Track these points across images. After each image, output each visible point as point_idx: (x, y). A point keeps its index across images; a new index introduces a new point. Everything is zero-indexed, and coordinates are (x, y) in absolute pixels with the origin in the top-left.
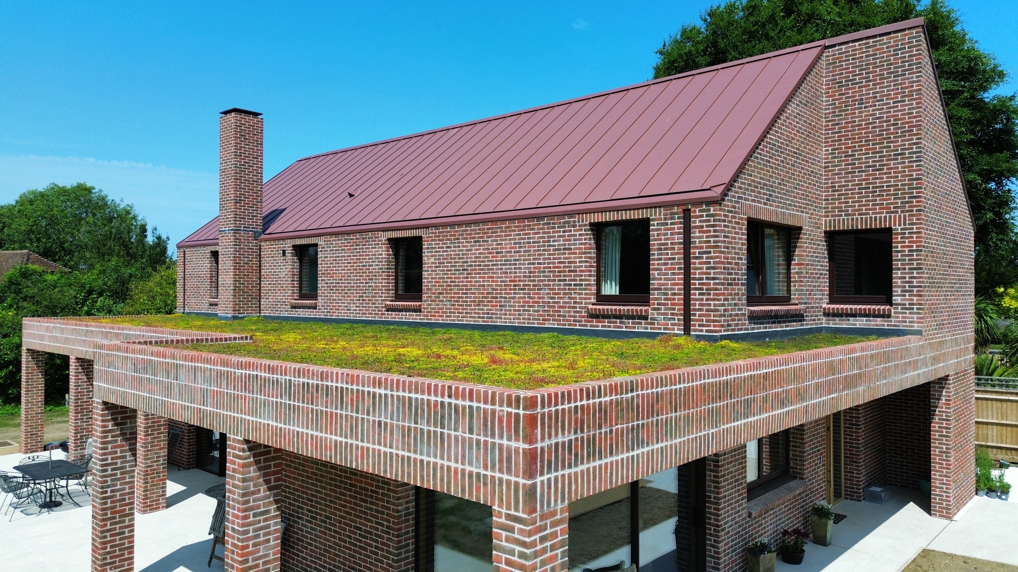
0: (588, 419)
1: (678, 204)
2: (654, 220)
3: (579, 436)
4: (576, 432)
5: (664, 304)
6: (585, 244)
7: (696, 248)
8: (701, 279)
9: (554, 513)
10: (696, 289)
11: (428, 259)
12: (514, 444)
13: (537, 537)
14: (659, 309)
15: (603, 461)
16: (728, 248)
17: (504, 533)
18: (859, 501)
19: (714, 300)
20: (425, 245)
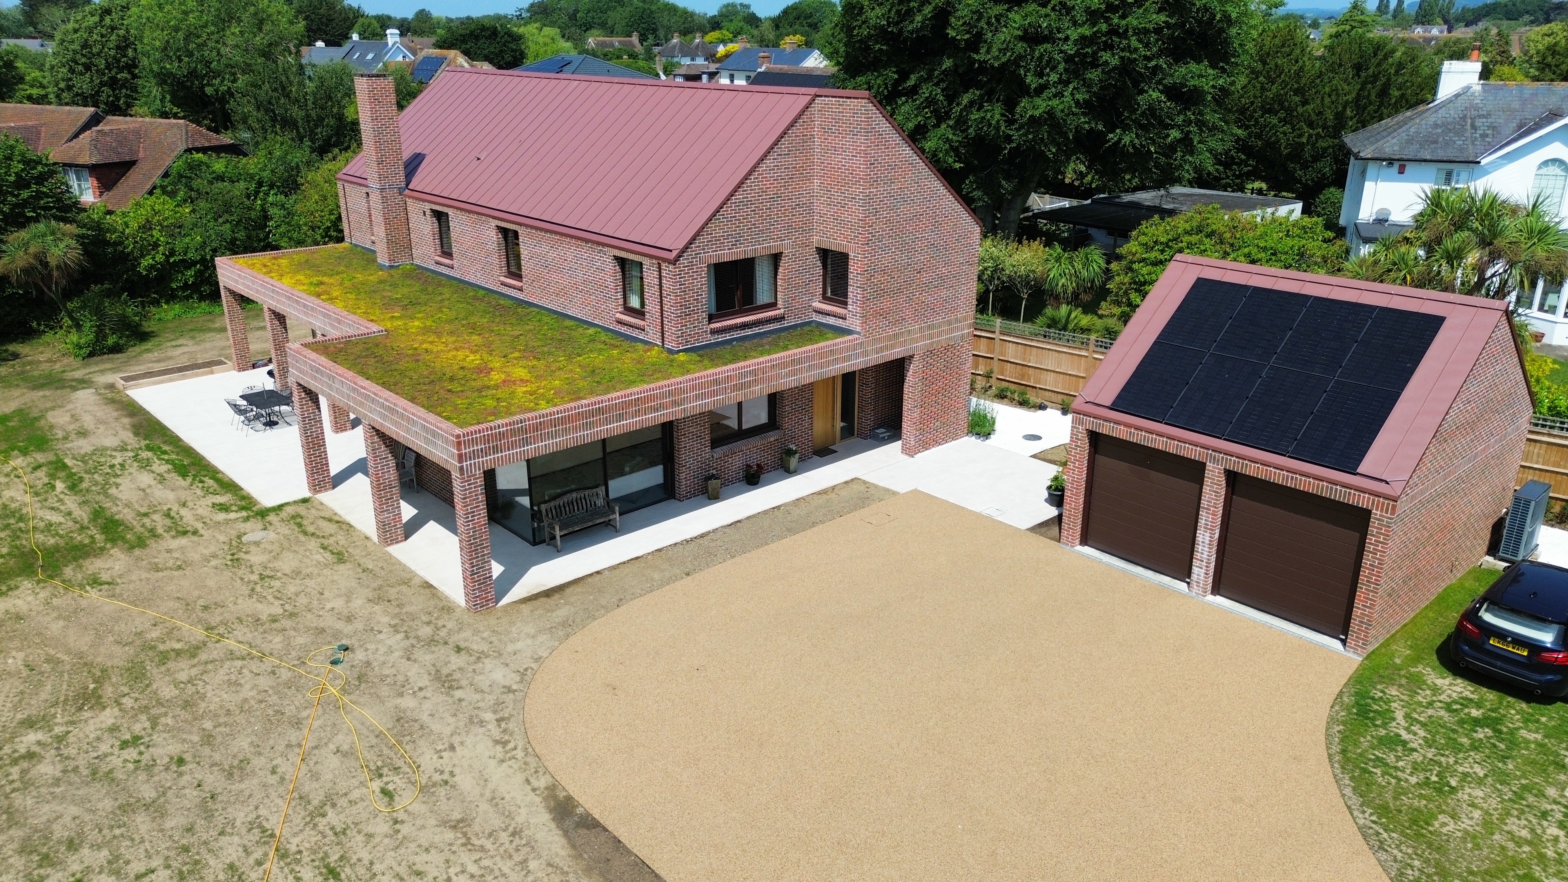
0: (492, 439)
2: (644, 262)
3: (487, 445)
5: (652, 324)
6: (613, 271)
7: (665, 291)
8: (667, 312)
9: (475, 475)
10: (666, 318)
11: (524, 251)
12: (454, 450)
13: (466, 484)
17: (455, 481)
18: (866, 439)
19: (674, 327)
20: (521, 240)
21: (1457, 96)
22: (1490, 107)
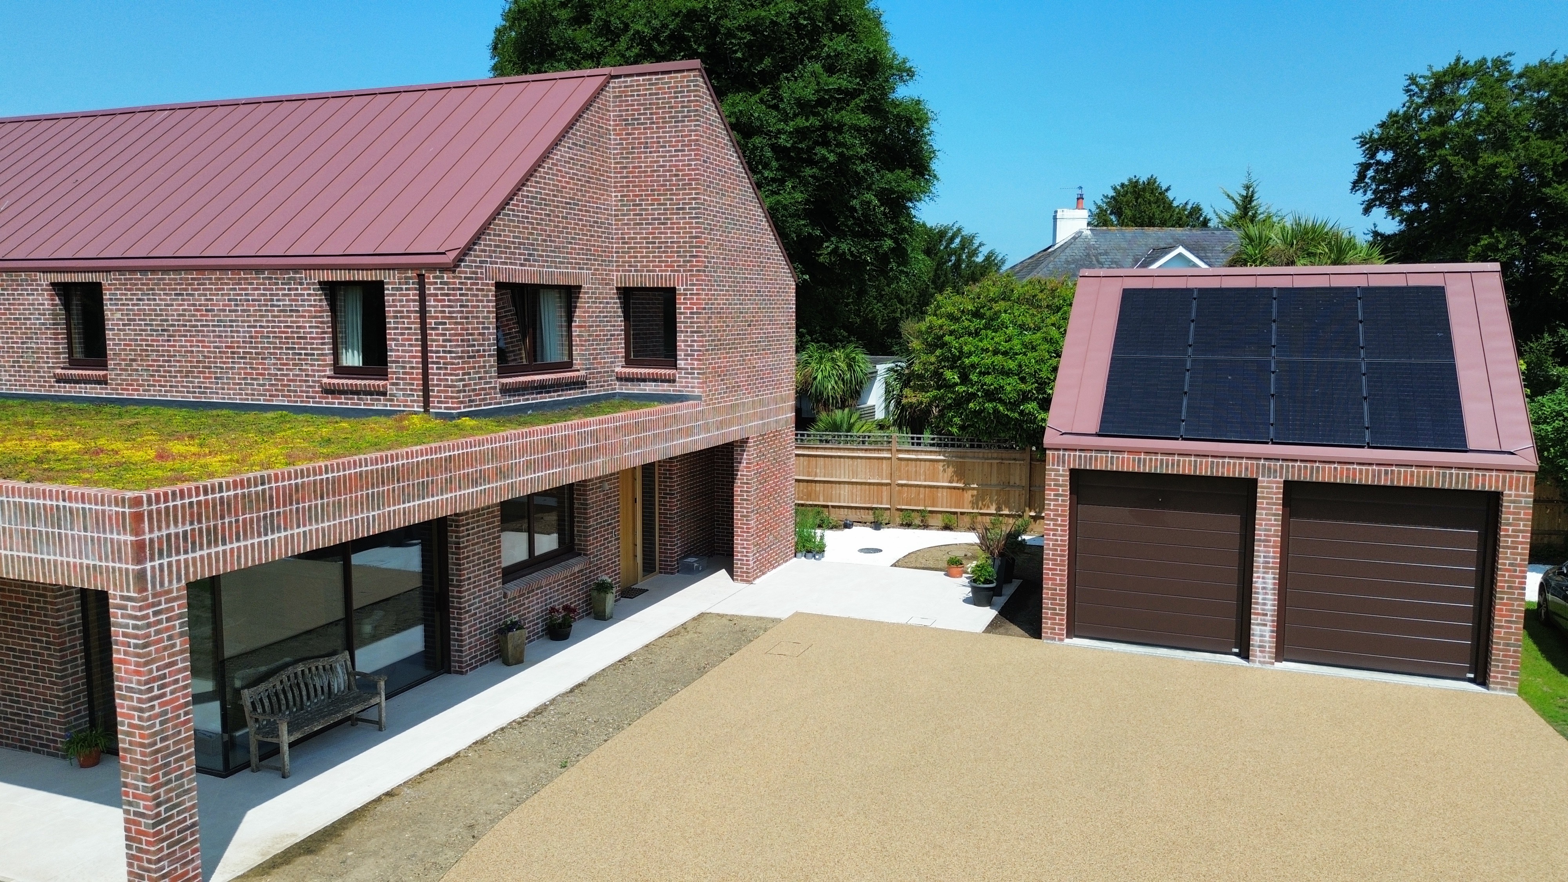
0: (207, 512)
1: (411, 267)
2: (388, 283)
3: (196, 526)
4: (192, 523)
5: (403, 379)
6: (315, 306)
7: (432, 318)
8: (438, 352)
9: (170, 591)
10: (433, 363)
11: (113, 314)
12: (122, 538)
13: (150, 611)
14: (397, 384)
15: (228, 547)
16: (467, 318)
17: (119, 612)
18: (672, 573)
19: (451, 375)
20: (106, 295)
21: (1074, 238)
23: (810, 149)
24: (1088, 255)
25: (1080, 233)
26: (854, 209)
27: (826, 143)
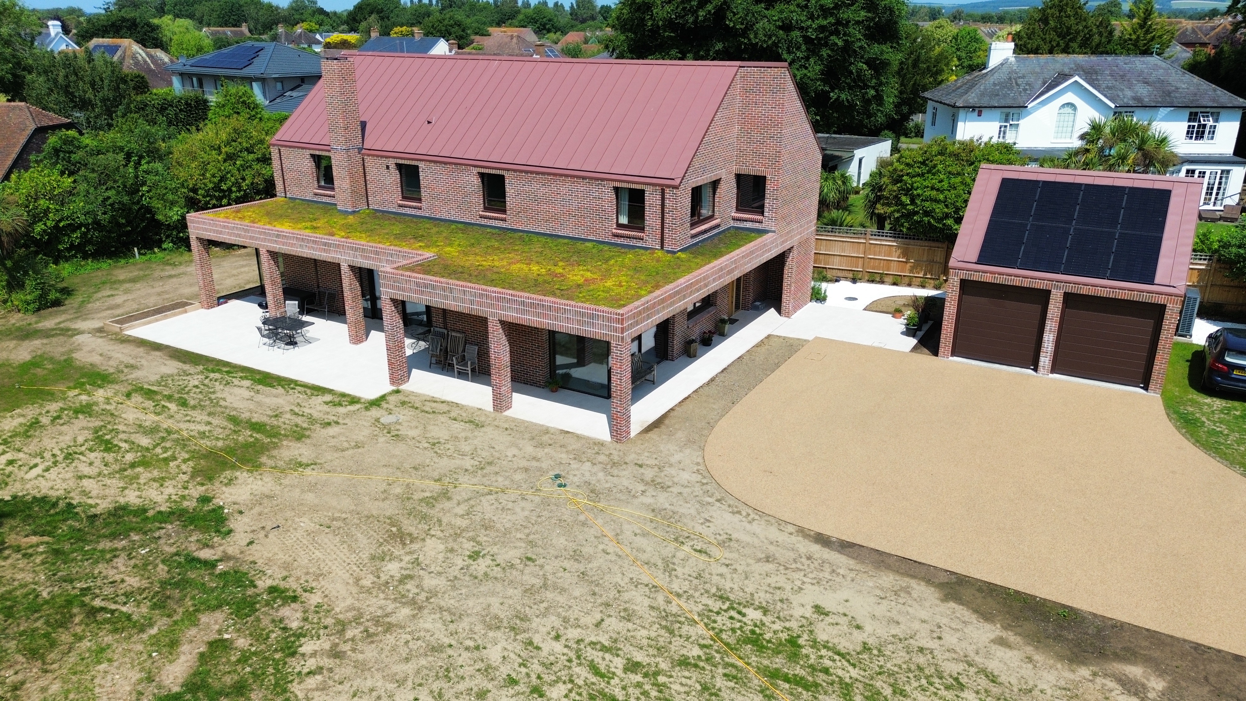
0: (637, 315)
1: (659, 185)
2: (647, 191)
3: (634, 320)
5: (651, 233)
6: (610, 197)
7: (667, 208)
8: (669, 223)
10: (666, 228)
11: (510, 190)
13: (624, 349)
14: (649, 236)
15: (640, 326)
16: (682, 208)
17: (614, 348)
18: (748, 310)
20: (507, 181)
21: (1002, 64)
22: (1023, 72)
23: (827, 37)
24: (1010, 78)
25: (1008, 59)
26: (851, 73)
27: (837, 33)
